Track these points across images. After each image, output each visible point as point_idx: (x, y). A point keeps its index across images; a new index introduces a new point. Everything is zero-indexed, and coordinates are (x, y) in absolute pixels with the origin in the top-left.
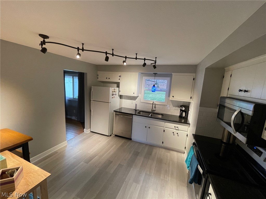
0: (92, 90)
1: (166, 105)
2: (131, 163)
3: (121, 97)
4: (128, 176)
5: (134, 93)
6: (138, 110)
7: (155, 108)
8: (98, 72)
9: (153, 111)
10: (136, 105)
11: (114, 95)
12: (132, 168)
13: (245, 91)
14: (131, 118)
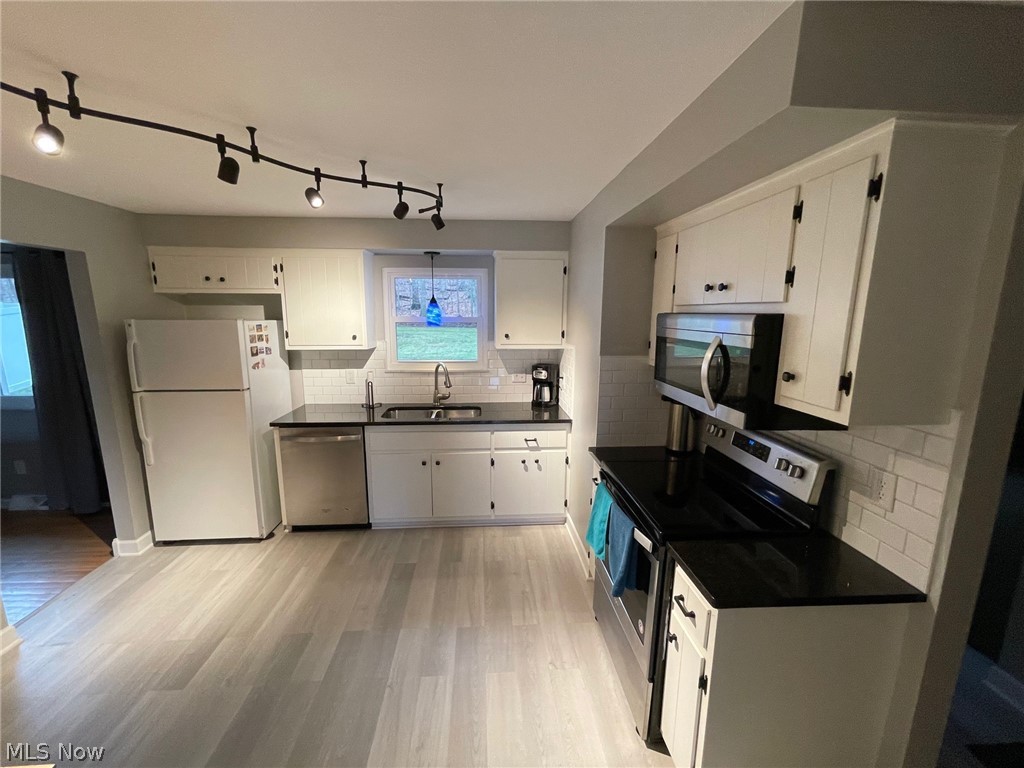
0: (134, 340)
1: (485, 369)
2: (392, 615)
3: (293, 359)
4: (393, 663)
5: (354, 338)
6: (381, 404)
7: (448, 385)
8: (151, 248)
9: (441, 398)
10: (369, 386)
11: (260, 355)
12: (402, 631)
13: (723, 287)
14: (356, 441)
